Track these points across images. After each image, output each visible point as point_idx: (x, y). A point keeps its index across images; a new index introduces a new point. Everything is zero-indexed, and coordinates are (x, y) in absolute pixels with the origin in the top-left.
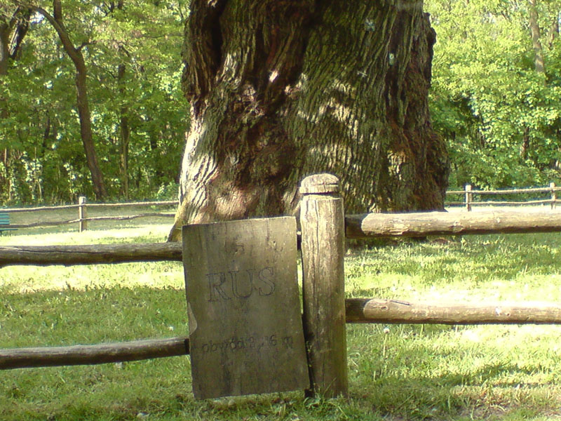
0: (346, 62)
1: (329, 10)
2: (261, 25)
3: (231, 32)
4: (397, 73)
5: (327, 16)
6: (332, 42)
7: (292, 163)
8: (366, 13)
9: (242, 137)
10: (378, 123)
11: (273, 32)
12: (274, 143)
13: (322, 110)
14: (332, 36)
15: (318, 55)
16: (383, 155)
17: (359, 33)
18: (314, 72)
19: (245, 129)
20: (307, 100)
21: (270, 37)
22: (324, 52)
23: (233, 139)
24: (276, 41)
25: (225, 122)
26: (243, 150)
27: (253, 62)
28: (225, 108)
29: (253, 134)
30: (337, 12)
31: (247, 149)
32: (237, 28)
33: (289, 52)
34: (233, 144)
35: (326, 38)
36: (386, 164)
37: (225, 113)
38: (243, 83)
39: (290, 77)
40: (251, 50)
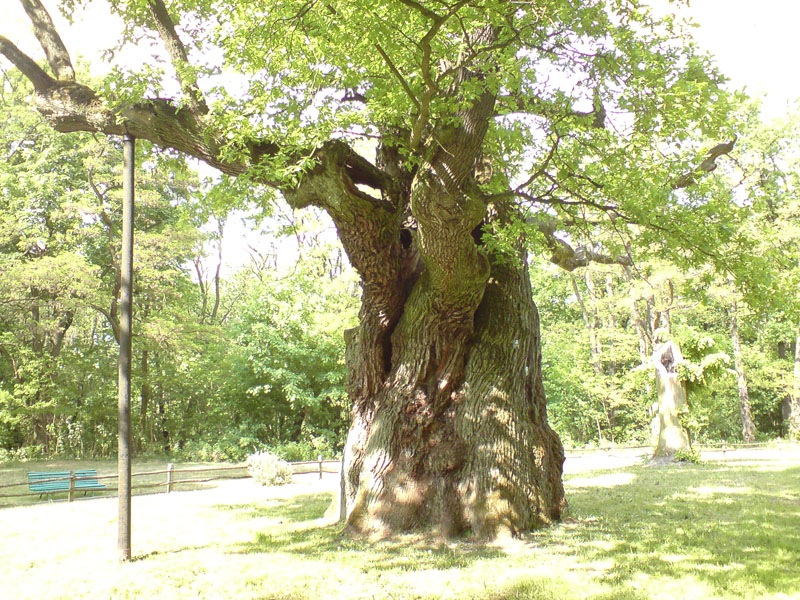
0: (501, 374)
1: (487, 332)
2: (434, 343)
3: (406, 347)
4: (531, 382)
5: (485, 336)
6: (491, 357)
7: (465, 458)
8: (514, 335)
9: (418, 435)
10: (525, 424)
11: (444, 348)
12: (447, 440)
13: (484, 413)
14: (491, 353)
15: (480, 367)
16: (531, 450)
17: (509, 350)
18: (476, 382)
19: (420, 428)
20: (472, 404)
21: (441, 353)
22: (485, 365)
23: (408, 436)
24: (446, 355)
25: (399, 422)
26: (418, 446)
27: (425, 372)
28: (399, 410)
29: (426, 433)
30: (494, 334)
31: (422, 446)
32: (411, 343)
33: (456, 364)
34: (409, 440)
35: (486, 354)
36: (532, 457)
37: (399, 413)
38: (415, 389)
39: (456, 385)
40: (424, 362)
